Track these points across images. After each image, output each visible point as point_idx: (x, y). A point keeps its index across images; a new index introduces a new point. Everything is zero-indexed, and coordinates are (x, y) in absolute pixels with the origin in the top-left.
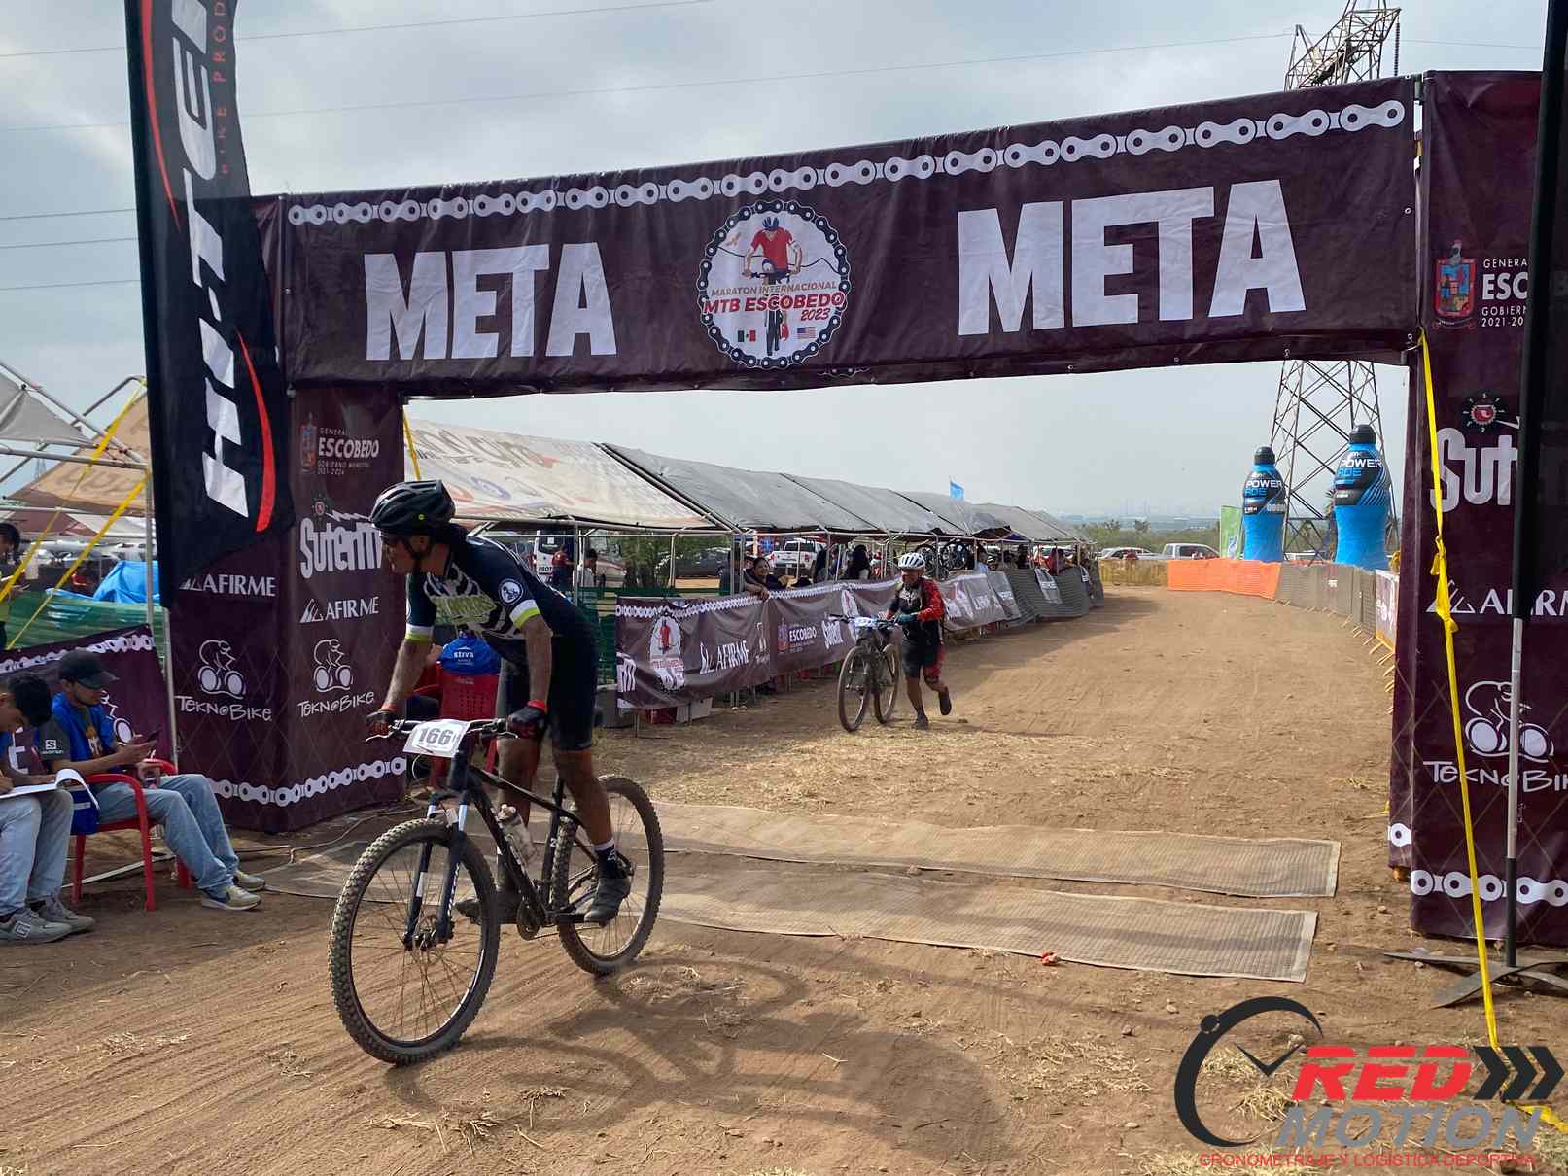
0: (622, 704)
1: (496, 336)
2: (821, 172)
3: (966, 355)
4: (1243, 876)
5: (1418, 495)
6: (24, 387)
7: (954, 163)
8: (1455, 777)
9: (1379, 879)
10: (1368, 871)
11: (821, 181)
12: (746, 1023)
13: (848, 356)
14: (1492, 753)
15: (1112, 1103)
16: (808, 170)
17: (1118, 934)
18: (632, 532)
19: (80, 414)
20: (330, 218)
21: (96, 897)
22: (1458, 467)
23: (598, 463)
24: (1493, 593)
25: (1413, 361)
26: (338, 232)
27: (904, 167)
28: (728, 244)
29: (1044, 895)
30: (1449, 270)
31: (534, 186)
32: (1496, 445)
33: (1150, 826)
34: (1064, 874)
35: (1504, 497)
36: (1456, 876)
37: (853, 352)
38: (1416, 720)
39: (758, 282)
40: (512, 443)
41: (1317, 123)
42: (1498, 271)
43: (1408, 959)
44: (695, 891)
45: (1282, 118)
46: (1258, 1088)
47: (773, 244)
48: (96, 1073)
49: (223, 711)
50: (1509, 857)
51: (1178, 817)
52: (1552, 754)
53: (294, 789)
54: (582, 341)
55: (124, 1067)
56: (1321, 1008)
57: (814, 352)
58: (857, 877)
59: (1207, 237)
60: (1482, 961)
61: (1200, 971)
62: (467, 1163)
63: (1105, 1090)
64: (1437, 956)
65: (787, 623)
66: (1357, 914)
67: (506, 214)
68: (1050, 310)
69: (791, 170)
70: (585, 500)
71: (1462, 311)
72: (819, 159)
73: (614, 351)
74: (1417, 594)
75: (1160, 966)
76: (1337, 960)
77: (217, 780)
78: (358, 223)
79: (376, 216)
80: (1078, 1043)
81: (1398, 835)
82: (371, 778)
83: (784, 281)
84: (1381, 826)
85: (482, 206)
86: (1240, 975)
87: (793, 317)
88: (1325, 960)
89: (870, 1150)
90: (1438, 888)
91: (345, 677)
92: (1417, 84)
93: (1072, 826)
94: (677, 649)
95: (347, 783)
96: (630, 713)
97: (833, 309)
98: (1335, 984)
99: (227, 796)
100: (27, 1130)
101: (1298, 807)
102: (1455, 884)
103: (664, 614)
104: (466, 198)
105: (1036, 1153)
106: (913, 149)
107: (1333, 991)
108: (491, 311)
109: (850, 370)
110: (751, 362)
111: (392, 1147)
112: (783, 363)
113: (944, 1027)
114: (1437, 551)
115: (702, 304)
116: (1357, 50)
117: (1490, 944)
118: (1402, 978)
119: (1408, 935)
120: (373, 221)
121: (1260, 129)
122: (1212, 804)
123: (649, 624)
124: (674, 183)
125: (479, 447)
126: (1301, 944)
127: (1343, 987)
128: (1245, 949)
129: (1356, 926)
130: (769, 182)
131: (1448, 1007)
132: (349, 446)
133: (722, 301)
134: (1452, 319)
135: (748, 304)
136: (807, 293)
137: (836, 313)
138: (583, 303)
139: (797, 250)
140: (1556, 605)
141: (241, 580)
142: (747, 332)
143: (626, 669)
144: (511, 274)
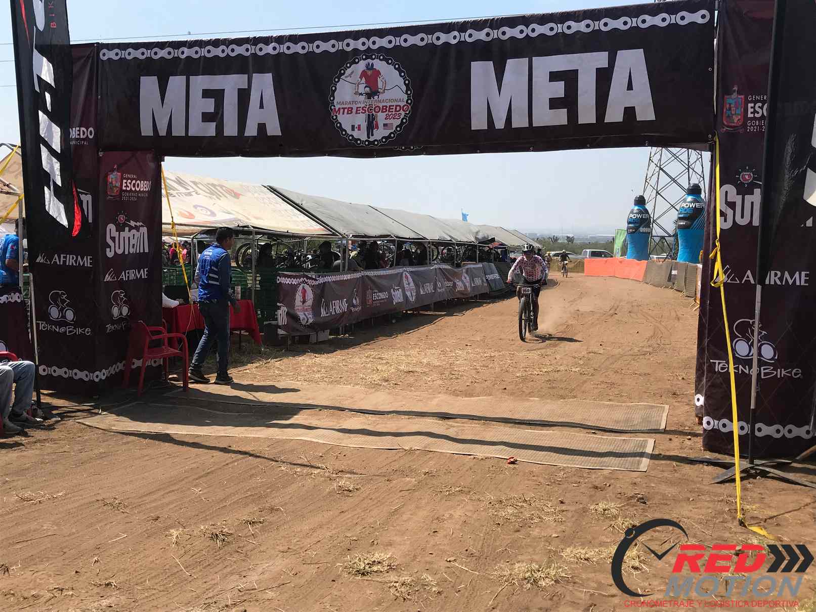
0: (280, 332)
2: (398, 39)
4: (617, 422)
5: (712, 220)
7: (470, 36)
8: (726, 369)
9: (688, 423)
10: (682, 419)
11: (398, 44)
14: (746, 356)
15: (545, 526)
16: (391, 38)
17: (552, 449)
20: (123, 56)
22: (732, 205)
23: (265, 196)
24: (749, 273)
25: (712, 149)
26: (127, 64)
27: (444, 38)
28: (346, 77)
29: (511, 431)
30: (731, 101)
31: (239, 42)
32: (753, 194)
33: (569, 397)
34: (523, 420)
35: (756, 222)
36: (725, 421)
37: (414, 138)
38: (708, 338)
39: (362, 98)
41: (664, 20)
42: (755, 102)
43: (700, 462)
45: (646, 17)
46: (620, 519)
47: (371, 77)
49: (62, 330)
50: (752, 408)
52: (776, 358)
53: (102, 372)
54: (262, 127)
56: (654, 484)
57: (393, 137)
61: (593, 466)
63: (542, 520)
64: (714, 460)
65: (372, 290)
66: (675, 440)
67: (222, 56)
68: (521, 117)
69: (381, 37)
70: (257, 218)
71: (737, 123)
72: (397, 32)
74: (710, 272)
75: (571, 464)
76: (663, 462)
78: (138, 59)
79: (149, 56)
81: (698, 400)
83: (376, 97)
84: (691, 396)
85: (209, 51)
86: (613, 469)
87: (381, 118)
88: (657, 462)
90: (716, 427)
92: (717, 2)
94: (309, 302)
96: (284, 338)
97: (403, 113)
98: (662, 473)
99: (65, 376)
101: (648, 388)
102: (724, 426)
103: (304, 282)
104: (201, 48)
105: (507, 548)
106: (447, 28)
107: (660, 476)
109: (412, 148)
110: (359, 142)
112: (376, 143)
114: (716, 246)
115: (331, 108)
118: (696, 470)
119: (701, 450)
120: (146, 58)
121: (633, 22)
122: (603, 386)
123: (294, 288)
124: (317, 43)
125: (198, 187)
126: (645, 455)
127: (666, 474)
128: (617, 457)
129: (675, 446)
130: (369, 43)
131: (718, 483)
132: (138, 184)
133: (342, 108)
134: (731, 127)
135: (357, 110)
136: (388, 104)
137: (405, 116)
138: (262, 106)
139: (383, 81)
140: (781, 279)
141: (73, 258)
142: (356, 126)
143: (282, 314)
144: (224, 90)
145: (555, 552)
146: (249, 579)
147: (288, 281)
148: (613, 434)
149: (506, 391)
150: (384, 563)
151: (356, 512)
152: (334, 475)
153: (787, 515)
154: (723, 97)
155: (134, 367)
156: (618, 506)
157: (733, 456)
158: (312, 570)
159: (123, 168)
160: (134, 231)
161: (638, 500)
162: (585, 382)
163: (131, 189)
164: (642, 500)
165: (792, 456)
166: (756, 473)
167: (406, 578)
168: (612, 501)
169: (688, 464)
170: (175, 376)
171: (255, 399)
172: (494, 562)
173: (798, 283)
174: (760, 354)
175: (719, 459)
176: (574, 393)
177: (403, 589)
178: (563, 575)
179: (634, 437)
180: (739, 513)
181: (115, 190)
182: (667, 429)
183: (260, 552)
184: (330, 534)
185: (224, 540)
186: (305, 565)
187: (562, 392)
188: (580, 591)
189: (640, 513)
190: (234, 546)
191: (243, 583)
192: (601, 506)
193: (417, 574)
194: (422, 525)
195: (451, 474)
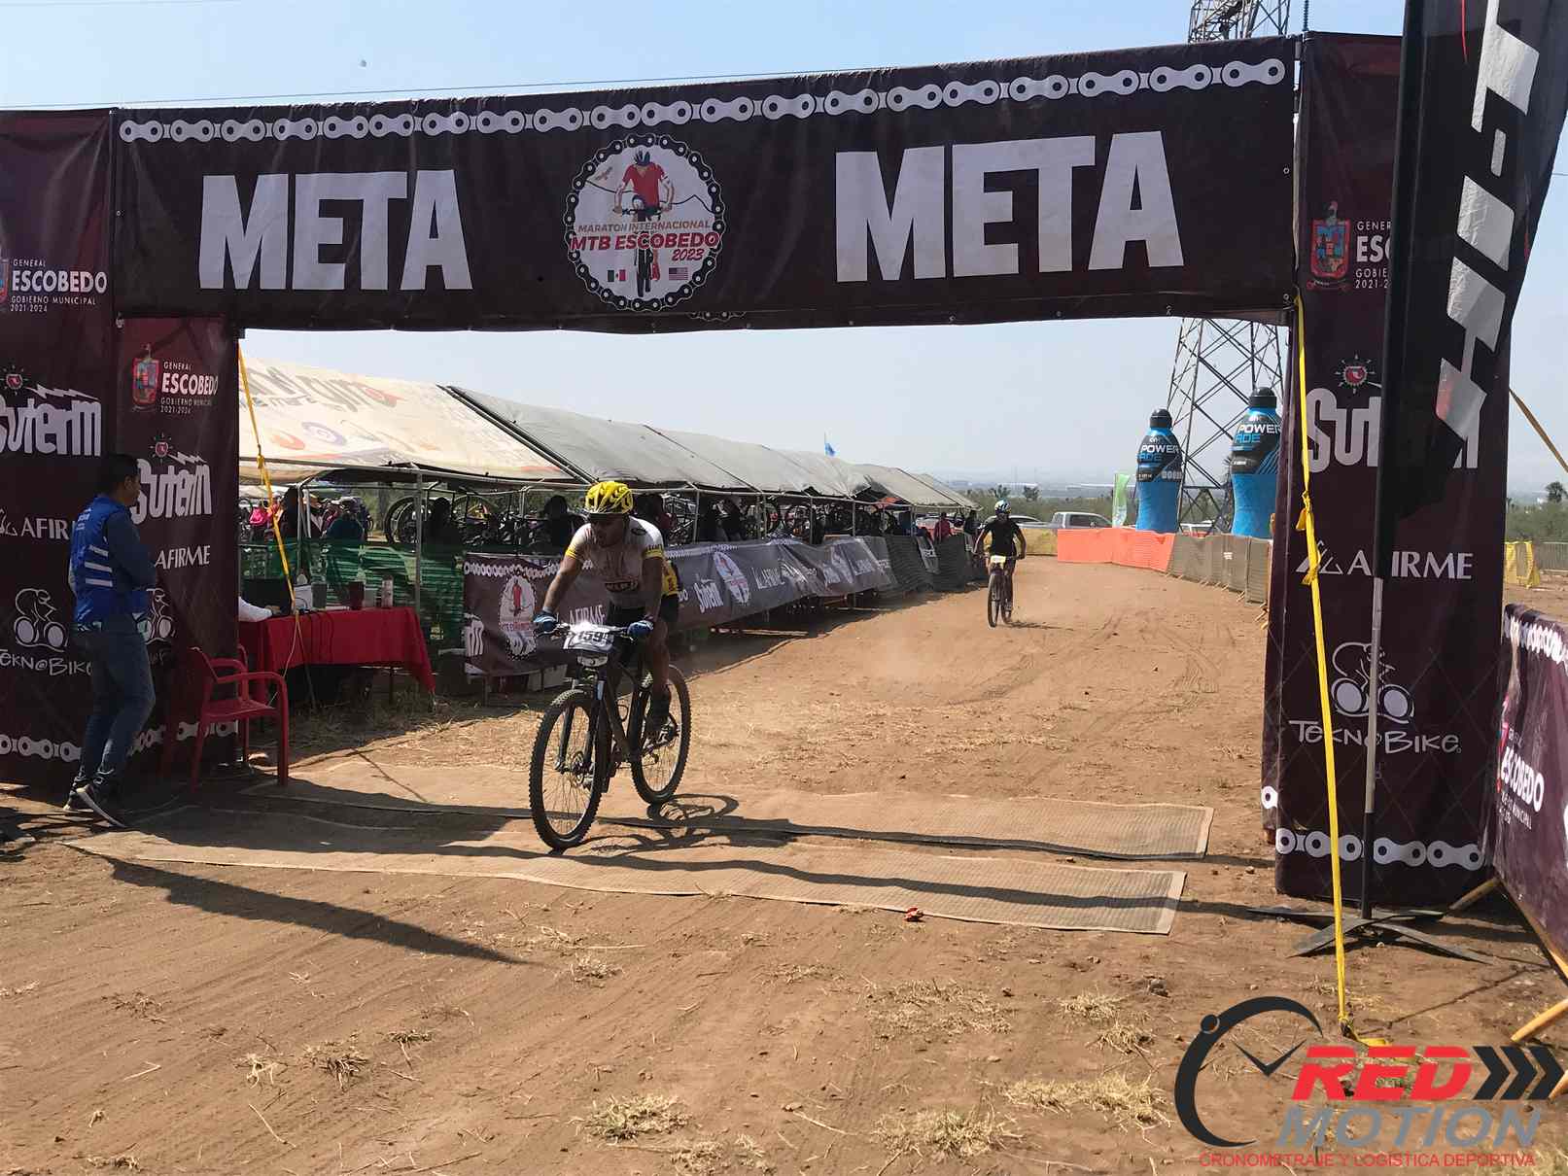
0: (471, 670)
2: (696, 107)
4: (1117, 839)
7: (835, 103)
8: (1319, 737)
9: (1249, 842)
10: (1238, 835)
11: (696, 116)
12: (614, 973)
13: (723, 299)
14: (1356, 712)
15: (974, 1041)
16: (684, 105)
17: (990, 892)
20: (167, 136)
22: (1328, 427)
23: (443, 405)
24: (1360, 555)
26: (175, 151)
27: (785, 106)
28: (597, 179)
30: (1325, 231)
31: (392, 109)
33: (1025, 793)
34: (936, 837)
35: (1373, 460)
36: (1317, 835)
37: (728, 296)
38: (1284, 680)
39: (629, 219)
41: (1199, 77)
42: (1370, 234)
43: (1272, 915)
45: (1166, 71)
46: (1117, 1025)
47: (646, 181)
49: (41, 665)
50: (1368, 809)
51: (1051, 783)
52: (1412, 715)
57: (689, 294)
59: (1087, 184)
60: (1337, 914)
61: (1068, 925)
63: (968, 1029)
66: (1226, 874)
67: (359, 137)
68: (930, 258)
69: (665, 103)
70: (428, 447)
71: (1337, 273)
72: (695, 93)
74: (1288, 554)
75: (1026, 921)
76: (1200, 916)
77: (37, 739)
78: (197, 141)
79: (217, 135)
80: (943, 989)
81: (1268, 797)
83: (654, 218)
84: (1256, 792)
85: (332, 127)
86: (1105, 929)
87: (664, 257)
88: (1188, 916)
90: (1300, 848)
93: (946, 792)
94: (528, 612)
96: (478, 681)
97: (707, 250)
98: (1198, 936)
99: (47, 755)
101: (1174, 775)
102: (1316, 844)
103: (516, 572)
104: (317, 119)
106: (790, 87)
107: (1195, 942)
109: (724, 314)
110: (622, 303)
112: (655, 305)
113: (812, 975)
114: (1303, 506)
115: (567, 237)
118: (1263, 931)
119: (1272, 892)
120: (214, 139)
121: (1143, 80)
122: (1089, 771)
123: (498, 583)
124: (541, 113)
125: (313, 389)
126: (1167, 902)
127: (1206, 939)
128: (1113, 907)
129: (1223, 886)
130: (642, 115)
131: (1303, 955)
132: (194, 382)
133: (590, 238)
134: (1324, 279)
135: (618, 243)
136: (678, 231)
137: (710, 254)
138: (434, 233)
139: (669, 186)
140: (1420, 567)
141: (62, 526)
142: (617, 272)
143: (474, 632)
144: (362, 201)
145: (994, 1090)
146: (399, 1148)
147: (485, 570)
148: (1106, 863)
149: (905, 781)
150: (664, 1114)
151: (610, 1018)
152: (571, 947)
153: (1431, 1015)
154: (1311, 225)
155: (181, 738)
156: (1114, 1000)
157: (1331, 901)
158: (522, 1130)
159: (164, 351)
160: (184, 473)
161: (1152, 990)
162: (1055, 764)
163: (179, 390)
164: (1161, 990)
165: (1443, 903)
166: (1376, 934)
167: (706, 1143)
168: (1103, 990)
169: (1248, 919)
170: (263, 755)
171: (418, 800)
172: (877, 1110)
173: (1451, 575)
174: (1381, 708)
175: (1307, 910)
176: (1035, 785)
177: (699, 1166)
178: (1008, 1133)
179: (1146, 868)
180: (1341, 1014)
181: (148, 393)
182: (1209, 853)
183: (424, 1095)
184: (558, 1060)
185: (352, 1072)
186: (510, 1121)
187: (1010, 784)
188: (1039, 1165)
189: (1155, 1014)
190: (371, 1086)
191: (388, 1157)
192: (1082, 1002)
193: (728, 1136)
194: (739, 1041)
195: (796, 943)
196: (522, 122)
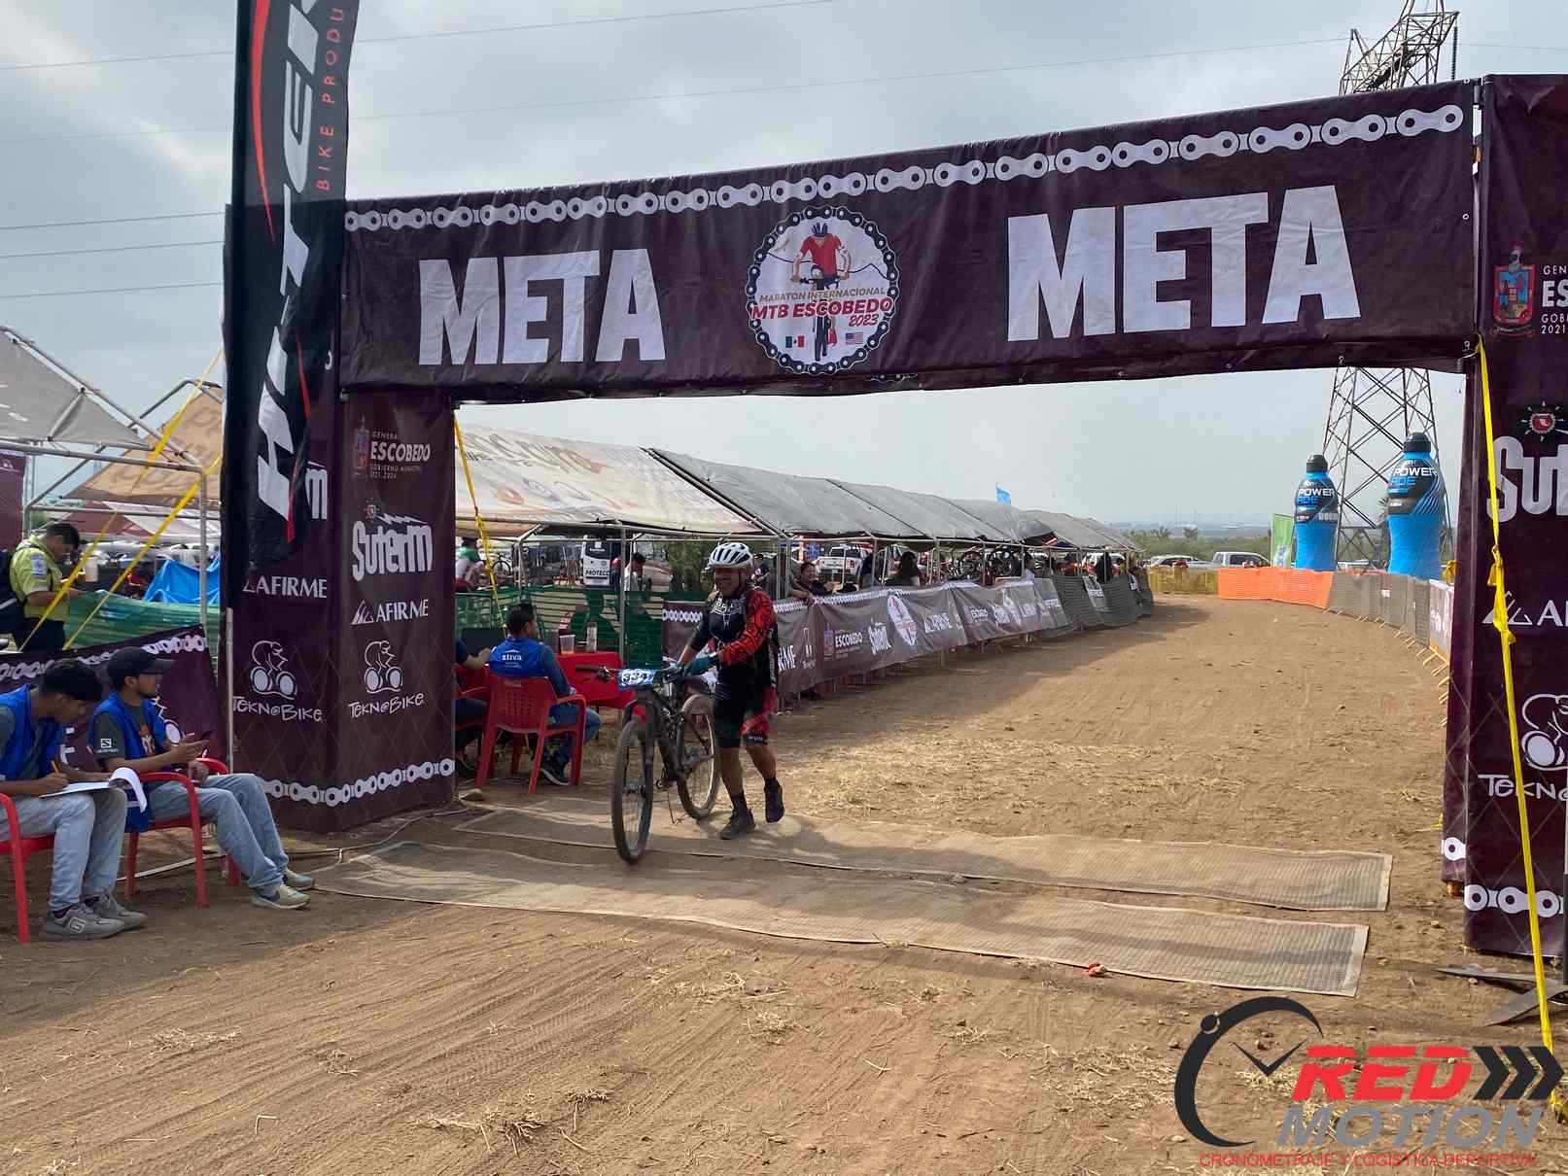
1: (547, 340)
2: (870, 178)
3: (1016, 360)
4: (1293, 889)
5: (1474, 505)
6: (83, 389)
7: (1005, 168)
8: (1511, 791)
9: (1432, 894)
10: (1421, 884)
11: (871, 187)
12: (791, 1030)
13: (897, 361)
14: (1549, 766)
15: (1158, 1117)
16: (858, 176)
17: (1167, 945)
18: (678, 536)
19: (137, 418)
20: (385, 224)
21: (150, 894)
22: (1515, 476)
23: (646, 467)
24: (1551, 602)
25: (1470, 369)
26: (393, 238)
27: (955, 173)
28: (777, 250)
29: (1091, 906)
30: (1508, 277)
31: (585, 192)
32: (1555, 454)
33: (1200, 838)
34: (1110, 884)
35: (1563, 508)
37: (901, 357)
38: (1471, 733)
39: (806, 288)
40: (560, 446)
41: (1373, 128)
43: (1463, 976)
44: (737, 896)
45: (1338, 123)
47: (822, 250)
48: (147, 1068)
49: (275, 711)
51: (1224, 827)
53: (344, 789)
54: (632, 347)
55: (174, 1064)
56: (1373, 1024)
57: (862, 358)
58: (901, 884)
59: (1261, 242)
60: (1538, 978)
61: (1249, 983)
62: (511, 1164)
63: (1151, 1104)
64: (1491, 972)
65: (833, 628)
66: (1411, 928)
67: (556, 220)
68: (1101, 316)
69: (841, 176)
70: (630, 504)
71: (1521, 318)
72: (868, 165)
73: (663, 358)
74: (1472, 605)
75: (1208, 978)
76: (1388, 975)
77: (268, 780)
78: (412, 228)
79: (429, 222)
80: (1123, 1055)
82: (419, 779)
83: (833, 286)
84: (1435, 838)
85: (534, 212)
86: (1289, 989)
87: (841, 323)
88: (1375, 975)
89: (913, 1158)
90: (1493, 904)
91: (395, 678)
92: (1476, 88)
93: (1120, 836)
95: (396, 784)
97: (881, 314)
98: (1388, 999)
99: (278, 795)
100: (80, 1123)
101: (1349, 820)
102: (1510, 900)
104: (518, 205)
105: (1082, 1165)
106: (962, 155)
107: (1384, 1007)
108: (544, 318)
109: (898, 376)
110: (799, 367)
111: (438, 1146)
112: (831, 368)
113: (989, 1036)
114: (1494, 561)
115: (749, 307)
116: (1413, 54)
117: (1546, 961)
118: (1455, 995)
119: (1462, 950)
120: (427, 227)
121: (1315, 134)
122: (1261, 815)
124: (724, 189)
126: (1351, 958)
127: (1395, 1003)
128: (1295, 962)
129: (1409, 941)
130: (818, 188)
131: (1503, 1024)
132: (402, 450)
133: (770, 308)
134: (1510, 326)
135: (796, 309)
136: (855, 299)
137: (884, 318)
138: (632, 309)
139: (846, 256)
141: (293, 581)
142: (795, 338)
144: (563, 280)
147: (682, 617)
163: (387, 458)
169: (1437, 979)
179: (1326, 920)
182: (1391, 904)
185: (526, 1138)
196: (706, 200)
